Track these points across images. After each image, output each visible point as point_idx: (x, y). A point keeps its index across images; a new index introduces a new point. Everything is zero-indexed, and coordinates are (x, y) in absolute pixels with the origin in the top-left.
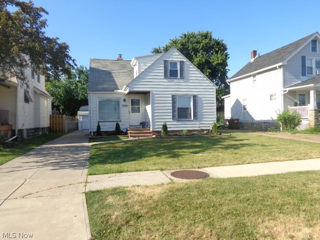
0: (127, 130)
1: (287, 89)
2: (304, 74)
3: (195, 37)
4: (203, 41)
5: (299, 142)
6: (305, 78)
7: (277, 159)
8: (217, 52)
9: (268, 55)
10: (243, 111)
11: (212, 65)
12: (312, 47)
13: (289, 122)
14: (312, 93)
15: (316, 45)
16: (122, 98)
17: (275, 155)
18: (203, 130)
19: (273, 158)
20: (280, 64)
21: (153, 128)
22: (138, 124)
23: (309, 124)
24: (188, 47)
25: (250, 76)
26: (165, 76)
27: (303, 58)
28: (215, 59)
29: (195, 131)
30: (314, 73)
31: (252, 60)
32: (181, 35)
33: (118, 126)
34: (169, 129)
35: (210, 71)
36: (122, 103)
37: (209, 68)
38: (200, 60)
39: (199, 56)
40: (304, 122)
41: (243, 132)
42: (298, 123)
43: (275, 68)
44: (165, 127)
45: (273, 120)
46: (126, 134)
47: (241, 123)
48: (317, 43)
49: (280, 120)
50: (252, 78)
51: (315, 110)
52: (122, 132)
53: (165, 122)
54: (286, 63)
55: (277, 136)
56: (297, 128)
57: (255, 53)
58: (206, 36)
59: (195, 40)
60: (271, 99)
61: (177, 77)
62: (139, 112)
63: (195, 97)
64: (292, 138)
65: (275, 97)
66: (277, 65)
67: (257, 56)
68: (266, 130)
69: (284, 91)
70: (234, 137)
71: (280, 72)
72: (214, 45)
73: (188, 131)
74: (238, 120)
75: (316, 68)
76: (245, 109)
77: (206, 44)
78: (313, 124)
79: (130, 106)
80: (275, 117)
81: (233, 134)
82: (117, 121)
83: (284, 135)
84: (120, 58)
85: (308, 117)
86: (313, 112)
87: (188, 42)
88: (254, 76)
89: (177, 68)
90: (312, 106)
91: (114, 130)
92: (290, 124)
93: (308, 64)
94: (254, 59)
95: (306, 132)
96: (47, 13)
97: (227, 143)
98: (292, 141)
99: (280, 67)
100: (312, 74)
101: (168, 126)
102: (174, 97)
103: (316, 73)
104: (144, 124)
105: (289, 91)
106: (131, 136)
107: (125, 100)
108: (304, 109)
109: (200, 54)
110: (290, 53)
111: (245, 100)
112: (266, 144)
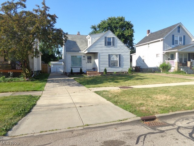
0: (86, 72)
1: (165, 52)
2: (173, 44)
3: (115, 20)
4: (120, 22)
5: (169, 77)
6: (174, 46)
7: (159, 83)
8: (128, 29)
9: (156, 33)
10: (142, 62)
11: (125, 36)
12: (178, 30)
13: (165, 68)
14: (177, 54)
15: (180, 29)
16: (83, 55)
17: (158, 82)
18: (123, 72)
19: (157, 83)
20: (162, 39)
21: (99, 71)
22: (92, 69)
23: (175, 69)
24: (112, 26)
25: (146, 44)
26: (105, 45)
27: (173, 36)
28: (127, 33)
29: (120, 72)
30: (178, 44)
31: (148, 35)
32: (108, 19)
33: (81, 70)
34: (107, 71)
35: (124, 39)
36: (83, 58)
37: (124, 38)
38: (118, 33)
39: (118, 31)
40: (172, 68)
41: (143, 73)
42: (170, 69)
43: (159, 41)
44: (105, 70)
45: (157, 67)
46: (86, 74)
47: (141, 69)
48: (181, 28)
49: (161, 67)
50: (147, 45)
51: (178, 62)
52: (84, 73)
53: (106, 68)
54: (165, 39)
55: (160, 75)
56: (169, 71)
57: (149, 31)
58: (121, 19)
59: (115, 22)
60: (157, 57)
61: (111, 45)
62: (91, 63)
63: (120, 55)
64: (166, 76)
65: (159, 55)
66: (160, 39)
67: (150, 33)
68: (154, 72)
69: (163, 53)
70: (139, 75)
71: (162, 43)
72: (126, 24)
73: (117, 72)
74: (140, 67)
75: (180, 41)
76: (143, 61)
77: (122, 24)
78: (176, 69)
79: (87, 60)
80: (159, 66)
81: (138, 74)
82: (81, 67)
83: (163, 74)
84: (79, 34)
85: (175, 66)
86: (177, 63)
87: (111, 23)
88: (149, 44)
89: (111, 41)
90: (176, 60)
91: (79, 72)
92: (166, 69)
93: (175, 39)
94: (148, 34)
95: (173, 73)
96: (57, 18)
97: (137, 77)
98: (166, 77)
99: (162, 40)
100: (177, 44)
101: (107, 70)
102: (109, 55)
103: (180, 43)
104: (95, 69)
105: (166, 52)
106: (89, 75)
107: (84, 56)
108: (172, 62)
109: (119, 30)
110: (167, 33)
111: (143, 56)
112: (154, 78)
